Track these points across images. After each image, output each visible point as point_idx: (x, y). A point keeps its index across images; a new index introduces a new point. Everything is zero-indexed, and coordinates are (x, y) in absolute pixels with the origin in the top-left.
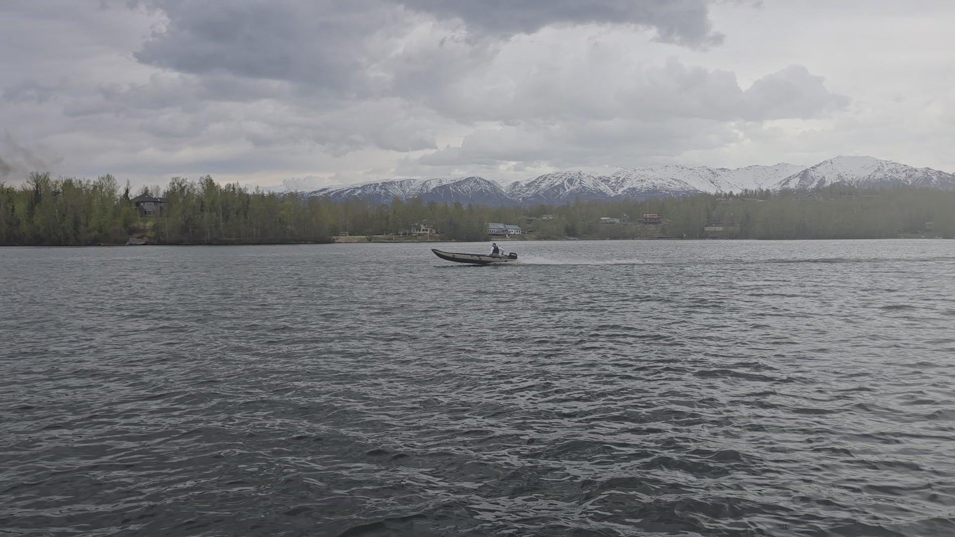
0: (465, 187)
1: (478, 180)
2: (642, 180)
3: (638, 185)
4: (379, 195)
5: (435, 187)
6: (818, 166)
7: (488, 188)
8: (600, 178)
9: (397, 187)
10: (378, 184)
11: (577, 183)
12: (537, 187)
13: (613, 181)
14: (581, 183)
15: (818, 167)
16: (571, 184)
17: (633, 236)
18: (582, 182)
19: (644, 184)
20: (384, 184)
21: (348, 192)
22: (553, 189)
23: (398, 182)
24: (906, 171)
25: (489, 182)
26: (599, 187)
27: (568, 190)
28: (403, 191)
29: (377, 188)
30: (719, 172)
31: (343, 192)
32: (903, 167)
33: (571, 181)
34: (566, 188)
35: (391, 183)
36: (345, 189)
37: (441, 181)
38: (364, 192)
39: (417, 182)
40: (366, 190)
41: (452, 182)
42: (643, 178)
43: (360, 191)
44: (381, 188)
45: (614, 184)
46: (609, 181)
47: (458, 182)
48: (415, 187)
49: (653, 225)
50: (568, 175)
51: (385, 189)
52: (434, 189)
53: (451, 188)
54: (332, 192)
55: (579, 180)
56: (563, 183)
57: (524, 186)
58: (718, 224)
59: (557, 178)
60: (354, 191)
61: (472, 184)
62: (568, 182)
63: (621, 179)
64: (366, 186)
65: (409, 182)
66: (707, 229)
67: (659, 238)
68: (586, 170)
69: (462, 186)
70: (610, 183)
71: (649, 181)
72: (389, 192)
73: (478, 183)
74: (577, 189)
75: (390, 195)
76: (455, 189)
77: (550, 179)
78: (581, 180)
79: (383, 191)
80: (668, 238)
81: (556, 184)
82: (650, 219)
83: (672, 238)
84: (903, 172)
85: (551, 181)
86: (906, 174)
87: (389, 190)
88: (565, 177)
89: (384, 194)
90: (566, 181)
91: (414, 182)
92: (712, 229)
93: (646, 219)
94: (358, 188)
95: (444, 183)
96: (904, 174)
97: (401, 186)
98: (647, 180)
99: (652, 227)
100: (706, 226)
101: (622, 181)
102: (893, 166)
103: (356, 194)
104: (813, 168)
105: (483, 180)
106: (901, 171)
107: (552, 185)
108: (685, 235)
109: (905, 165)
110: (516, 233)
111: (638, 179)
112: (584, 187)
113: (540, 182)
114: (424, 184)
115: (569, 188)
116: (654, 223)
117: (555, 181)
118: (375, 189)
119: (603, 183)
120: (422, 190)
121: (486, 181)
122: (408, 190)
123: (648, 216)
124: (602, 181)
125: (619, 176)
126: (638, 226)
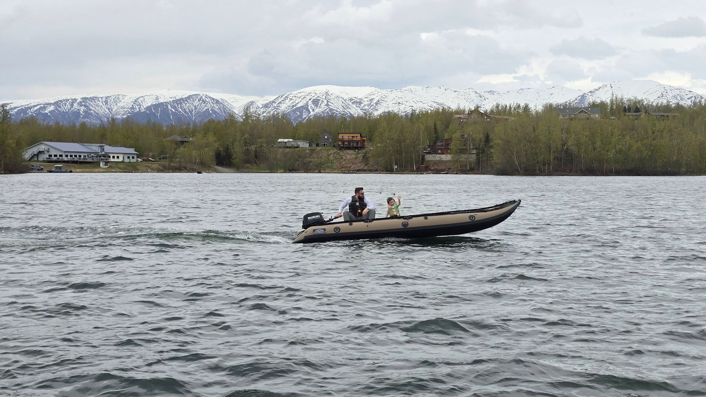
0: (186, 106)
1: (204, 98)
2: (399, 103)
3: (395, 109)
4: (77, 113)
5: (149, 104)
6: (597, 90)
7: (216, 107)
8: (351, 100)
9: (100, 104)
10: (76, 100)
11: (323, 104)
12: (277, 108)
13: (366, 103)
14: (327, 105)
15: (597, 92)
16: (317, 106)
17: (319, 168)
18: (330, 104)
19: (402, 107)
20: (84, 99)
21: (36, 108)
22: (294, 111)
23: (102, 98)
24: (691, 98)
25: (217, 101)
26: (349, 110)
27: (312, 113)
28: (109, 109)
29: (75, 105)
30: (487, 95)
31: (30, 108)
32: (688, 93)
33: (316, 102)
34: (311, 110)
35: (93, 99)
36: (33, 105)
37: (157, 98)
38: (57, 109)
39: (126, 98)
40: (60, 107)
41: (171, 100)
42: (400, 100)
43: (52, 108)
44: (80, 104)
45: (366, 107)
46: (360, 103)
47: (179, 100)
48: (124, 104)
49: (351, 152)
50: (313, 95)
51: (85, 106)
52: (149, 108)
53: (169, 106)
54: (15, 108)
55: (325, 101)
56: (307, 104)
57: (261, 106)
58: (445, 150)
59: (299, 98)
60: (45, 108)
61: (196, 103)
62: (313, 104)
63: (375, 101)
64: (61, 101)
65: (117, 99)
66: (429, 157)
67: (358, 171)
68: (335, 90)
69: (184, 104)
70: (362, 105)
71: (407, 104)
72: (90, 110)
73: (204, 102)
74: (323, 112)
75: (91, 114)
76: (174, 107)
77: (291, 99)
78: (328, 101)
79: (82, 109)
80: (371, 171)
81: (299, 105)
82: (349, 141)
83: (376, 170)
84: (688, 99)
85: (292, 101)
86: (691, 102)
87: (91, 107)
88: (309, 97)
89: (84, 111)
90: (310, 103)
91: (123, 99)
92: (437, 157)
93: (343, 141)
94: (50, 104)
95: (161, 100)
96: (690, 101)
97: (106, 103)
98: (404, 103)
99: (350, 155)
100: (429, 153)
101: (376, 104)
102: (678, 92)
103: (47, 112)
104: (591, 92)
105: (210, 98)
106: (686, 97)
107: (293, 106)
108: (396, 167)
109: (690, 92)
110: (127, 160)
111: (394, 101)
112: (331, 110)
113: (280, 103)
114: (136, 101)
115: (313, 110)
116: (355, 148)
117: (297, 102)
118: (72, 105)
119: (354, 106)
120: (133, 108)
121: (213, 99)
122: (116, 108)
123: (346, 137)
124: (353, 103)
125: (372, 97)
126: (332, 152)
